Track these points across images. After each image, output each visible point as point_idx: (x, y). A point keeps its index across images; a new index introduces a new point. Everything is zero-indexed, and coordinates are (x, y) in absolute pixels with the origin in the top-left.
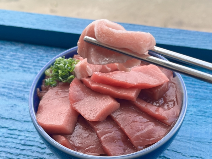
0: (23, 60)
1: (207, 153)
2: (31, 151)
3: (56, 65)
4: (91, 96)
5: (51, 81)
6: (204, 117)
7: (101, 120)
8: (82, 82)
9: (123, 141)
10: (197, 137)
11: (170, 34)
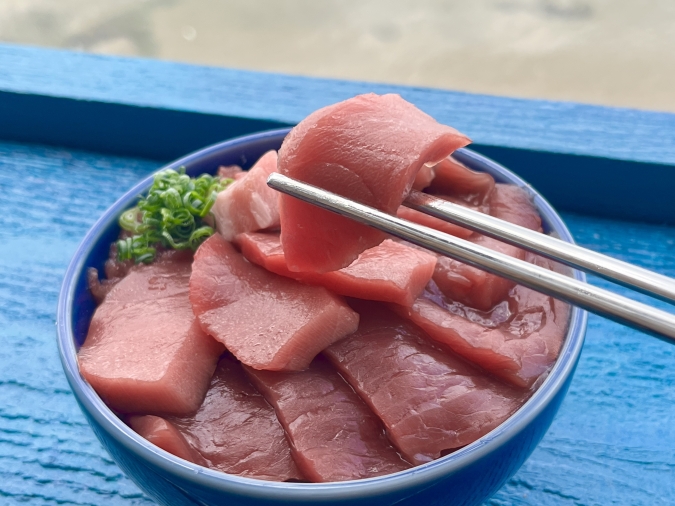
0: (66, 200)
1: (663, 499)
2: (71, 488)
3: (154, 195)
4: (265, 290)
5: (135, 245)
6: (653, 384)
7: (292, 368)
8: (237, 248)
9: (365, 438)
10: (629, 446)
11: (543, 119)
